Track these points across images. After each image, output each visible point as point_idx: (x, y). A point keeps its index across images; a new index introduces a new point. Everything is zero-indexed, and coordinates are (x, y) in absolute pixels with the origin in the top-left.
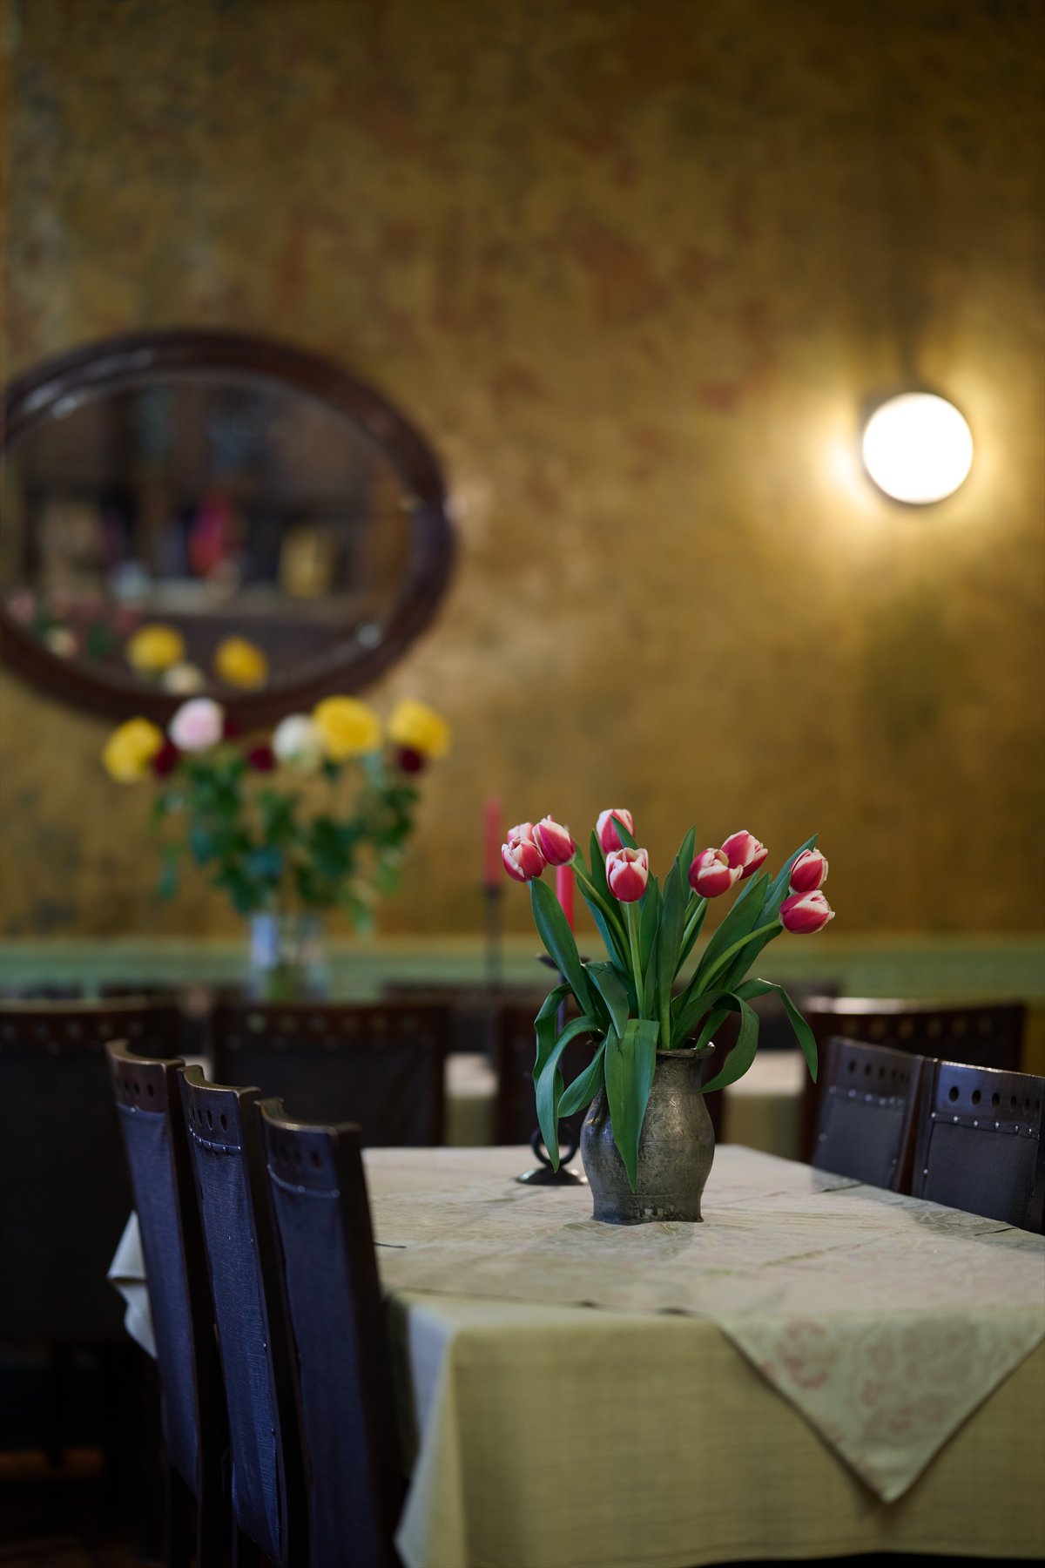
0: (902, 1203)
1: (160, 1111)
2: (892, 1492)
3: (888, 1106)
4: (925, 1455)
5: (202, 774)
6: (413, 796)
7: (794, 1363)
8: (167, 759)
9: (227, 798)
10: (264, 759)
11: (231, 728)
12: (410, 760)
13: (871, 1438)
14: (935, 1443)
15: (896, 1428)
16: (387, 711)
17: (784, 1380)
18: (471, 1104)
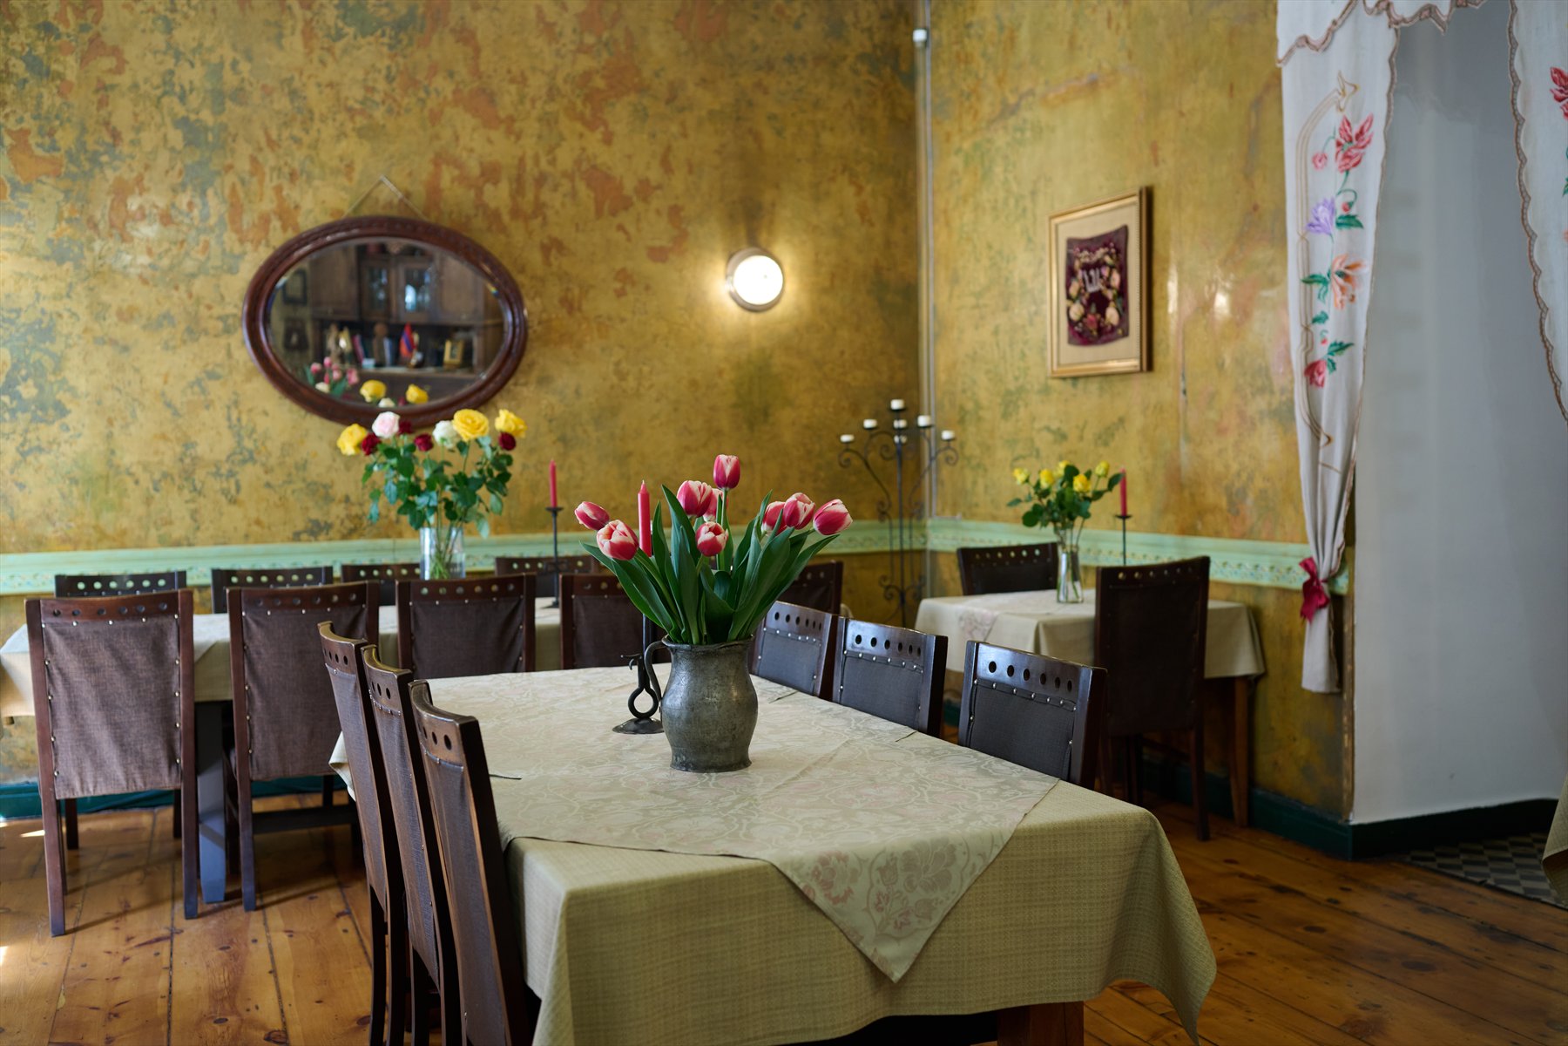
0: (831, 710)
1: (353, 673)
2: (897, 975)
3: (804, 641)
4: (919, 945)
5: (391, 452)
6: (510, 461)
7: (827, 885)
8: (370, 444)
9: (406, 467)
10: (427, 443)
11: (405, 427)
12: (507, 441)
13: (882, 936)
14: (927, 935)
15: (899, 929)
16: (492, 416)
17: (820, 899)
18: (549, 630)
